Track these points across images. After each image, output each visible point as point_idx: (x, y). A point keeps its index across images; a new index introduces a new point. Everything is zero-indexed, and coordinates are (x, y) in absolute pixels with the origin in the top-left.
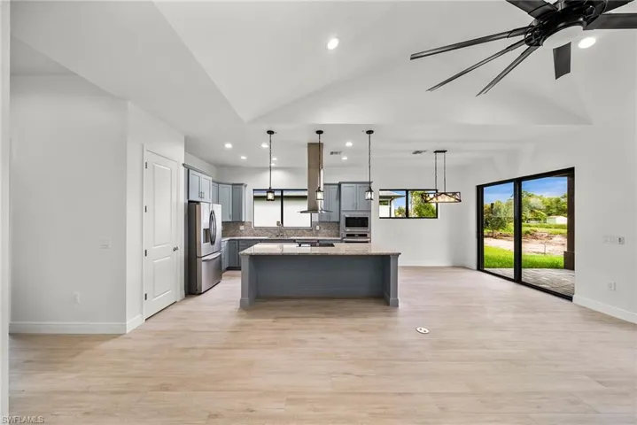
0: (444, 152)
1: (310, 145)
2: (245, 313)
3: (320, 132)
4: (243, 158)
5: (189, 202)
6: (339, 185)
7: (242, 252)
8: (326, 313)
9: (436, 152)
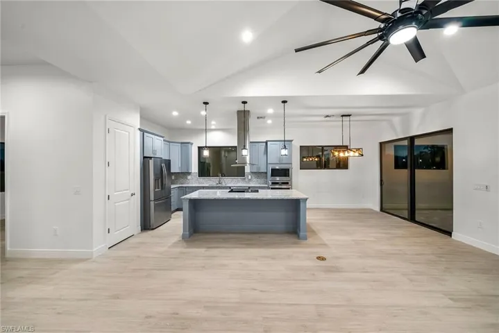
0: (349, 116)
1: (239, 112)
2: (185, 244)
3: (244, 103)
4: (189, 122)
5: (144, 157)
6: (266, 143)
7: (183, 197)
8: (247, 244)
9: (342, 116)
